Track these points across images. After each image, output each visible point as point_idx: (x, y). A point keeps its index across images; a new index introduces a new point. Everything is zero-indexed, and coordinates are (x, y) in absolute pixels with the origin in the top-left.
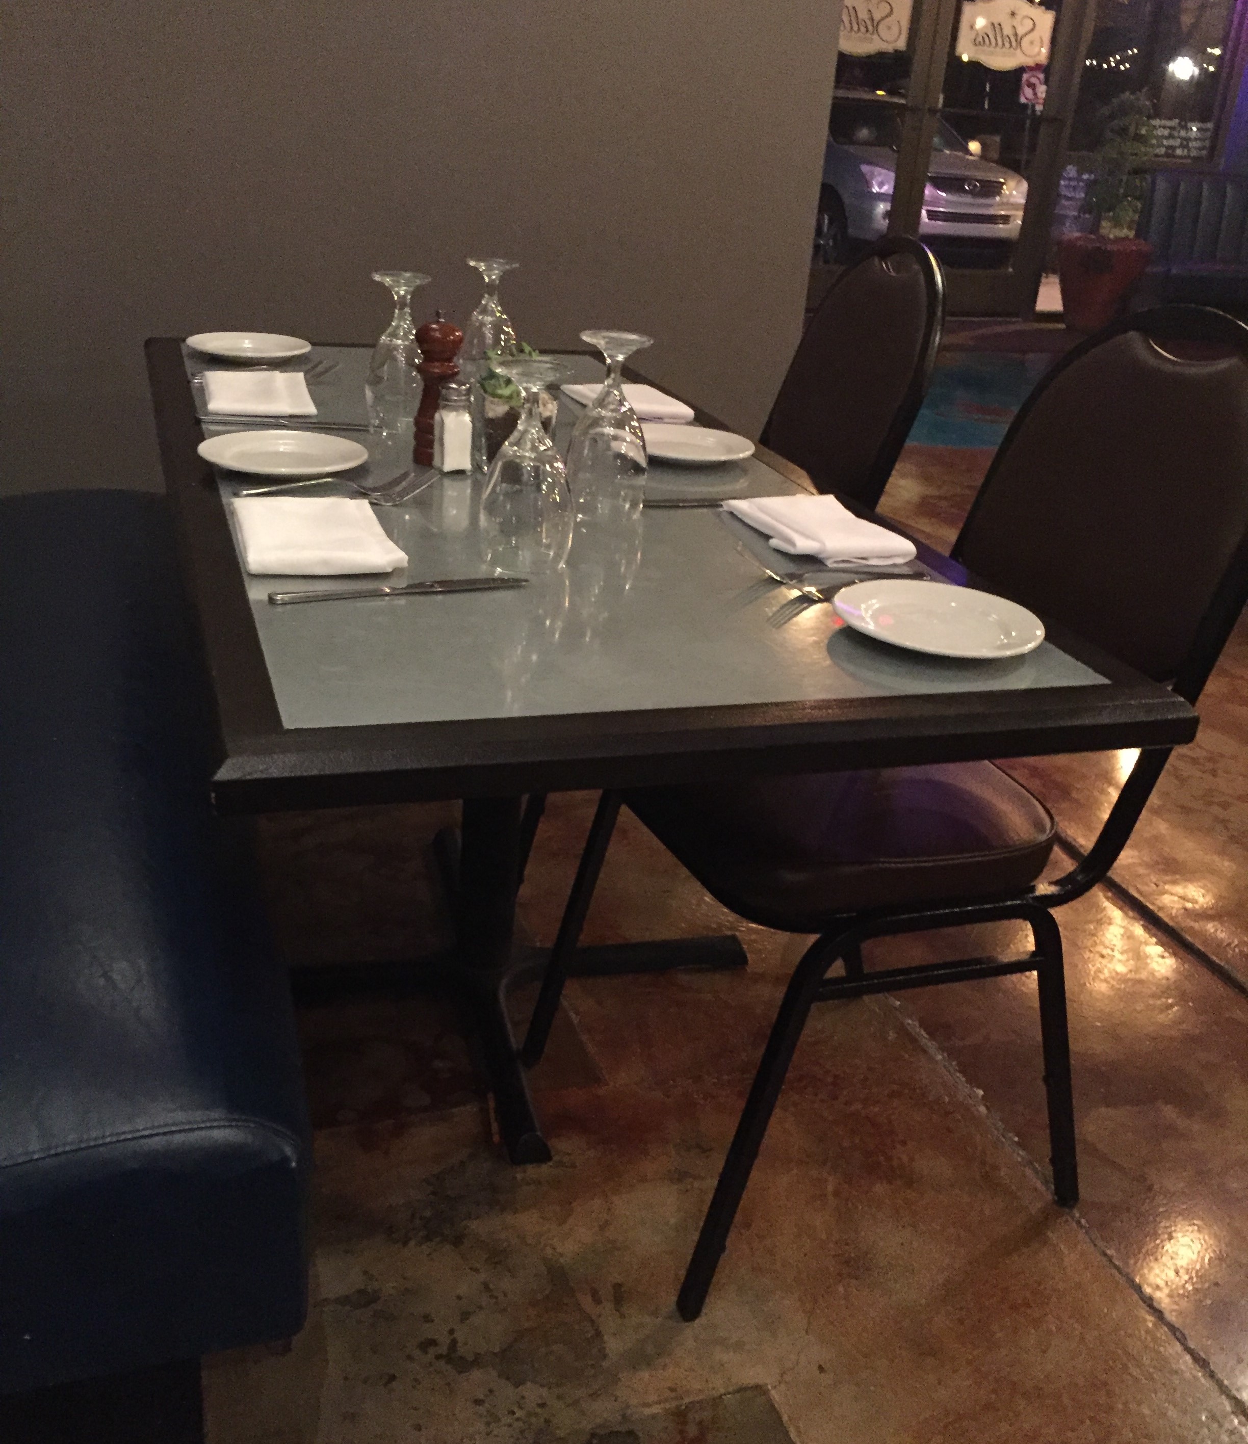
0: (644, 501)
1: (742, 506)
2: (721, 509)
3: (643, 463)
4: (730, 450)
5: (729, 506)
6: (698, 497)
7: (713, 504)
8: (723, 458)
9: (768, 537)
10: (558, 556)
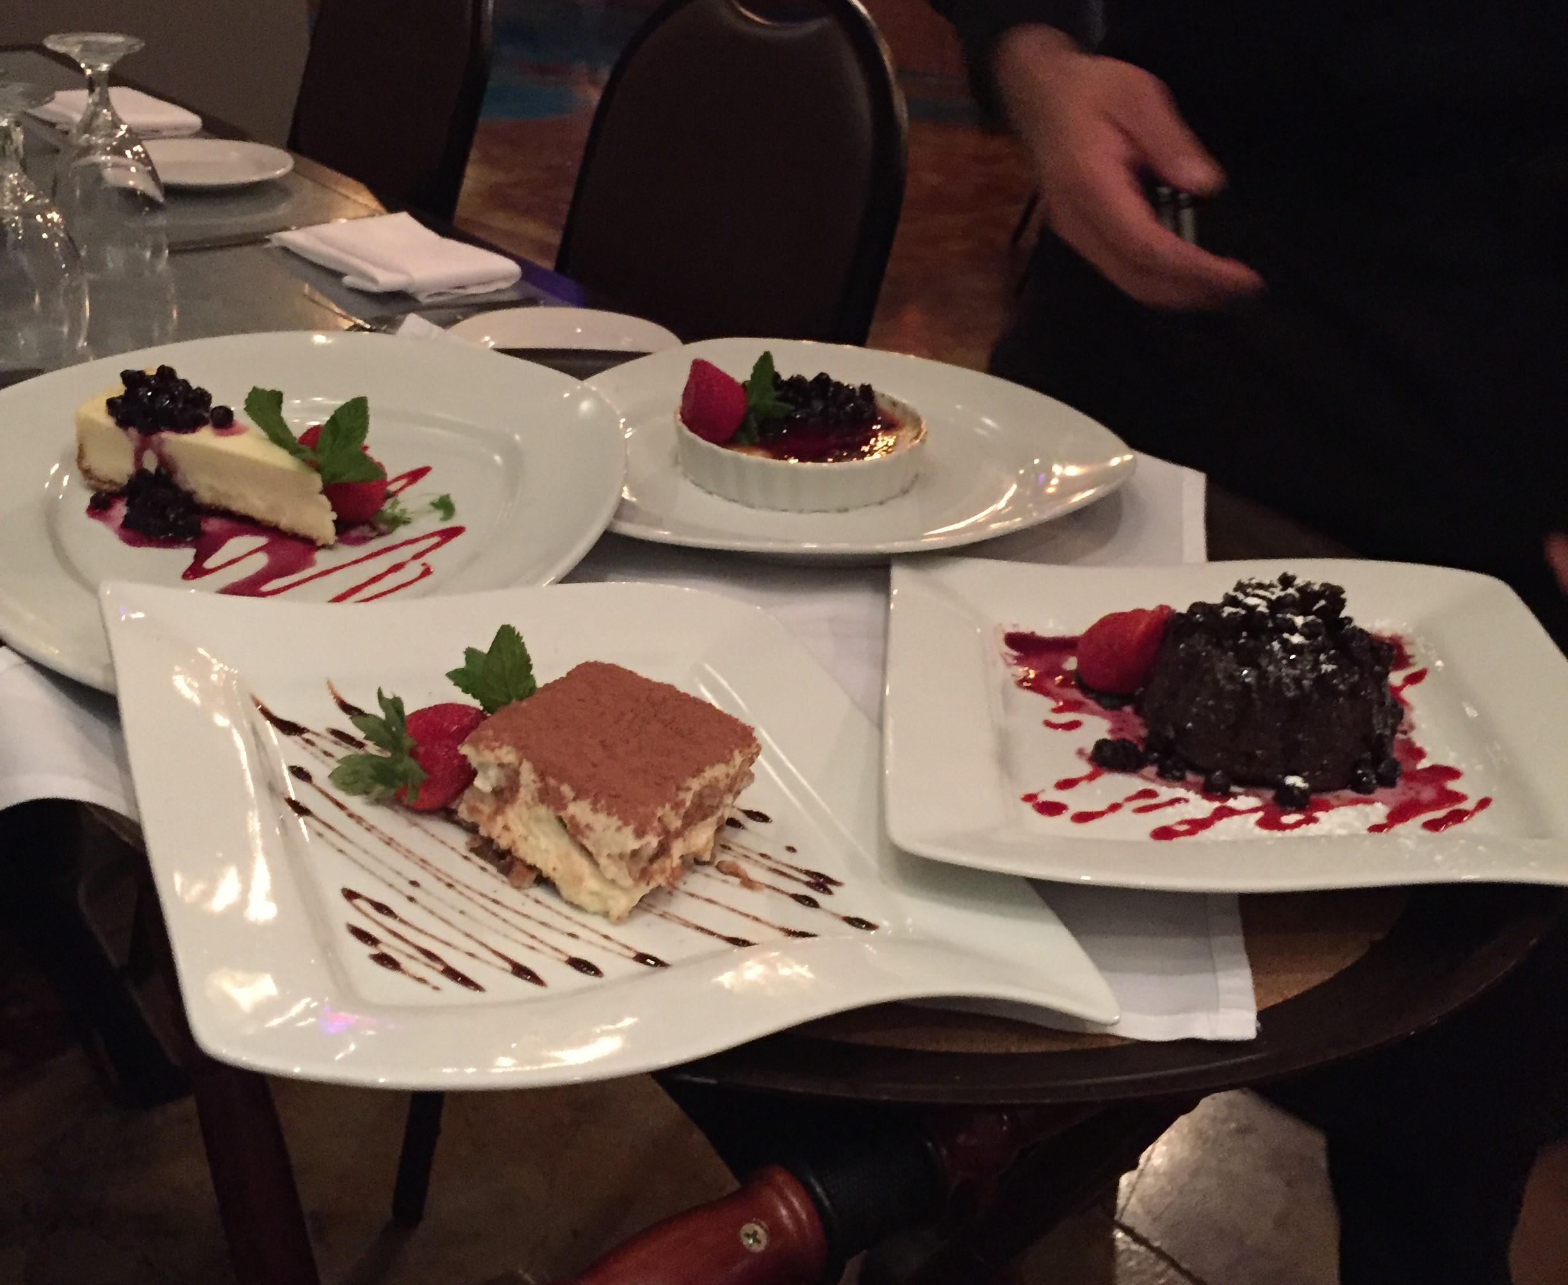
0: (169, 246)
1: (295, 237)
2: (268, 245)
3: (158, 195)
4: (261, 167)
5: (280, 239)
6: (238, 231)
7: (256, 239)
8: (256, 178)
9: (338, 275)
10: (74, 334)
